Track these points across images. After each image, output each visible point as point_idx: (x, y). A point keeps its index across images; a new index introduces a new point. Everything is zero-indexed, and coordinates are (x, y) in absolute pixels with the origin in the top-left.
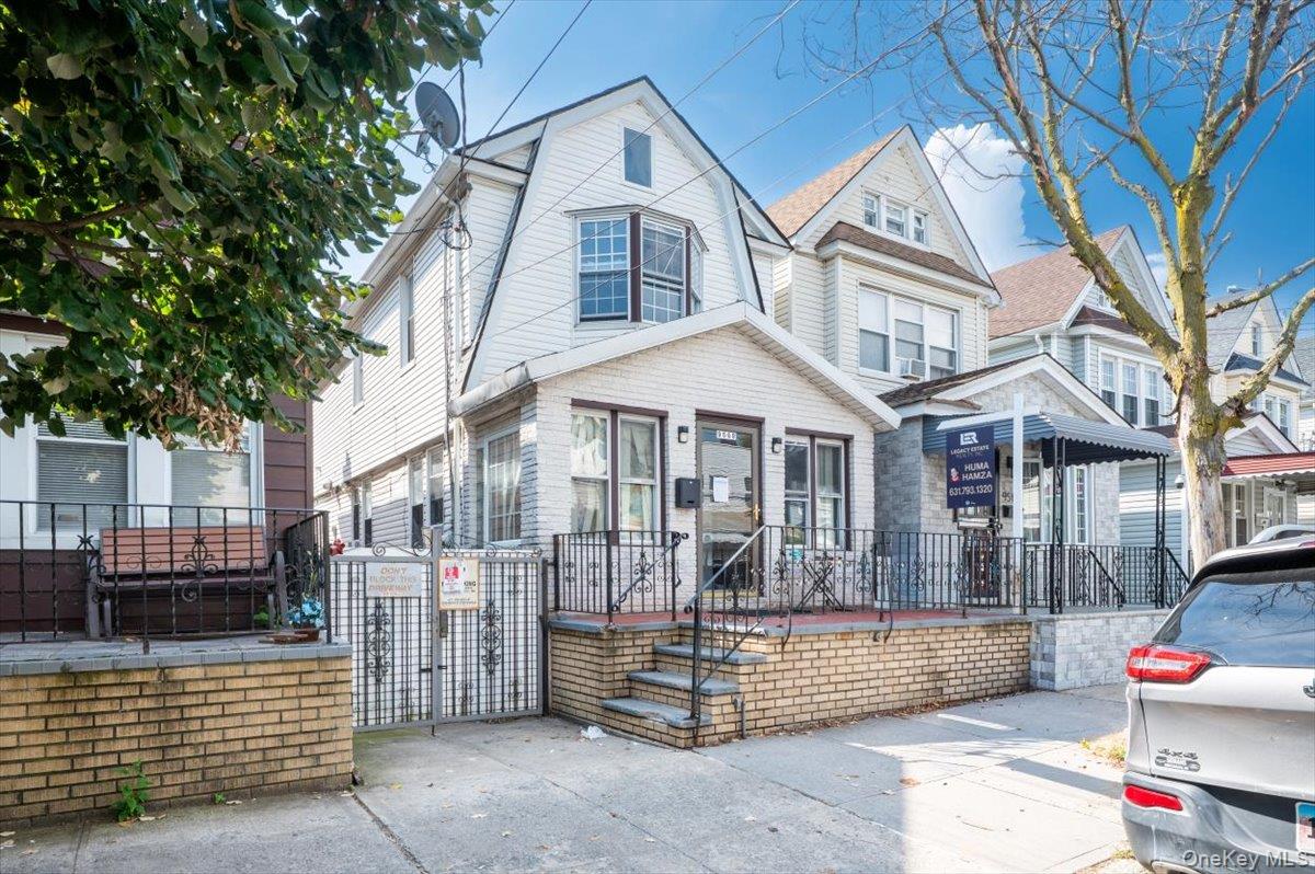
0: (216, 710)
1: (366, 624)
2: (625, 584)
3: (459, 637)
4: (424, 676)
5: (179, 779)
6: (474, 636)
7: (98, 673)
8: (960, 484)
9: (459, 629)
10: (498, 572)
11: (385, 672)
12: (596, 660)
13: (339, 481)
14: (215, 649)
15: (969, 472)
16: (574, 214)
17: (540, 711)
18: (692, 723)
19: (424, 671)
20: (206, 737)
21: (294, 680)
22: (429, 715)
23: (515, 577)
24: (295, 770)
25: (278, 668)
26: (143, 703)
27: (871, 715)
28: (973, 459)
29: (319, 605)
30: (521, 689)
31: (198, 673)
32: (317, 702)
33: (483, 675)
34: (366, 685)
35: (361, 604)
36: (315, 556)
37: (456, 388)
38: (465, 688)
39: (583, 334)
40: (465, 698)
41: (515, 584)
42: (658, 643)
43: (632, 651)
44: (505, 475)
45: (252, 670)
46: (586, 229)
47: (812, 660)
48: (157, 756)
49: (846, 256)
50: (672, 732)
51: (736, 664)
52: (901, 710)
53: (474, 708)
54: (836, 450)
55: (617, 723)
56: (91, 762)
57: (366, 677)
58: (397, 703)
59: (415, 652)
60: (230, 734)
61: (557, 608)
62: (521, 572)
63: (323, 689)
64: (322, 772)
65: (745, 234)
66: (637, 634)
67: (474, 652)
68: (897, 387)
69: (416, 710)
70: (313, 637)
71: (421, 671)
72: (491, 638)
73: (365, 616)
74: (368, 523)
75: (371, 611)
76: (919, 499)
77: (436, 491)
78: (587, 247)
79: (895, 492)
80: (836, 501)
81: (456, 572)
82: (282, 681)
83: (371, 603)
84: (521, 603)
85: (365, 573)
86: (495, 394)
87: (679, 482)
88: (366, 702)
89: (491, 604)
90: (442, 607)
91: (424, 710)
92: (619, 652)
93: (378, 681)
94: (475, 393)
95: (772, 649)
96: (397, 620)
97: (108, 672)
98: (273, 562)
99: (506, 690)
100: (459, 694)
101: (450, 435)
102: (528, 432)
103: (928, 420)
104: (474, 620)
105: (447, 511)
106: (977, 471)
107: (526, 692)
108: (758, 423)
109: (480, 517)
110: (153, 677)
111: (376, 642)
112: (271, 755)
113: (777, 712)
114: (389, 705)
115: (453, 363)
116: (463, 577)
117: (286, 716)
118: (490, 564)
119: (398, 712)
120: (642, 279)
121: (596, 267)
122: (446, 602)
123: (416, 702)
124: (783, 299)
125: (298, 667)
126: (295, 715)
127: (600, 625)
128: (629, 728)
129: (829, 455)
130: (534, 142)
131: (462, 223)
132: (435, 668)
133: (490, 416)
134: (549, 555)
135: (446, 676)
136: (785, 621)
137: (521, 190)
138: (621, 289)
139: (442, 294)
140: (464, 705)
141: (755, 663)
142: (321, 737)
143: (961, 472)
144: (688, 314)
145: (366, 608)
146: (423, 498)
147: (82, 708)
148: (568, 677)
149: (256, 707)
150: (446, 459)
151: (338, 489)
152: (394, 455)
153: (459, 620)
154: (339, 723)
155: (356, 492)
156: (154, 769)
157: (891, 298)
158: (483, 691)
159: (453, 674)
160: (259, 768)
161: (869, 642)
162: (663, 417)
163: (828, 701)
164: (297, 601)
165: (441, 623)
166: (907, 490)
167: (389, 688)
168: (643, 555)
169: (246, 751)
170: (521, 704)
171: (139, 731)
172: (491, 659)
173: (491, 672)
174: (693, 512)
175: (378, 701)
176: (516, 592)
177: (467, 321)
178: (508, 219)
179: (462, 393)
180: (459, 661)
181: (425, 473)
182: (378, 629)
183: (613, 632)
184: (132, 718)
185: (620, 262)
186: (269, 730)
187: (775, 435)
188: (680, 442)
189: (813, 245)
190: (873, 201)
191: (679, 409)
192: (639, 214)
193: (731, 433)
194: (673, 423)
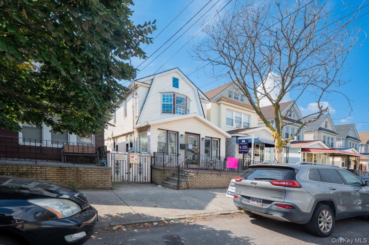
0: (86, 175)
1: (115, 164)
2: (167, 161)
3: (134, 168)
4: (126, 174)
5: (80, 185)
6: (137, 168)
7: (66, 168)
8: (241, 149)
9: (134, 167)
10: (142, 157)
11: (119, 173)
12: (161, 174)
13: (111, 137)
14: (86, 166)
15: (243, 147)
16: (161, 93)
17: (151, 182)
18: (178, 186)
19: (127, 173)
20: (85, 179)
21: (100, 172)
22: (128, 181)
23: (146, 159)
24: (100, 186)
25: (98, 170)
26: (73, 173)
27: (216, 188)
28: (244, 145)
29: (105, 160)
30: (147, 178)
31: (83, 169)
32: (105, 176)
33: (139, 175)
34: (115, 175)
35: (114, 161)
36: (104, 152)
37: (135, 123)
38: (135, 177)
39: (162, 115)
40: (135, 179)
41: (145, 160)
42: (174, 172)
43: (168, 173)
44: (144, 140)
45: (93, 170)
46: (164, 96)
47: (204, 178)
48: (76, 181)
49: (223, 104)
50: (174, 187)
51: (187, 177)
52: (223, 188)
53: (137, 180)
54: (217, 141)
55: (164, 185)
56: (65, 181)
57: (115, 173)
58: (121, 178)
59: (125, 170)
60: (89, 179)
61: (154, 165)
62: (147, 158)
63: (106, 174)
64: (106, 187)
65: (200, 98)
66: (169, 170)
67: (137, 171)
68: (235, 129)
69: (125, 180)
70: (104, 165)
71: (126, 173)
72: (140, 169)
73: (115, 163)
74: (117, 146)
75: (116, 162)
76: (235, 151)
77: (131, 141)
78: (164, 99)
79: (231, 149)
80: (217, 150)
81: (133, 157)
82: (98, 172)
83: (116, 161)
84: (147, 163)
85: (115, 156)
86: (142, 126)
87: (181, 145)
88: (115, 178)
89: (140, 163)
90: (130, 163)
91: (126, 180)
92: (166, 173)
93: (117, 174)
94: (139, 125)
95: (195, 175)
96: (121, 164)
97: (67, 168)
98: (96, 152)
99: (144, 178)
100: (134, 178)
101: (134, 132)
102: (149, 133)
103: (237, 137)
104: (137, 165)
105: (133, 146)
106: (245, 147)
107: (148, 179)
108: (199, 135)
109: (140, 147)
110: (75, 169)
111: (117, 168)
112: (96, 183)
113: (195, 185)
114: (119, 178)
115: (134, 119)
116: (135, 158)
117: (99, 177)
118: (140, 156)
119: (121, 180)
120: (176, 106)
121: (166, 103)
122: (131, 162)
123: (125, 178)
124: (209, 111)
125: (101, 170)
126: (101, 177)
127: (162, 168)
128: (167, 186)
129: (216, 142)
130: (152, 79)
131: (136, 93)
132: (129, 173)
133: (141, 130)
134: (153, 155)
135: (131, 175)
136: (198, 170)
137: (149, 88)
138: (171, 107)
139: (132, 105)
140: (135, 180)
141: (191, 177)
142: (105, 181)
143: (242, 147)
144: (186, 114)
145: (115, 162)
146: (128, 142)
147: (63, 173)
148: (156, 177)
149: (94, 175)
150: (133, 136)
151: (110, 139)
152: (122, 134)
153: (134, 165)
154: (109, 179)
155: (114, 140)
156: (75, 183)
157: (234, 112)
158: (139, 178)
159: (132, 174)
160: (94, 185)
161: (216, 175)
162: (178, 133)
163: (207, 184)
164: (101, 160)
165: (130, 165)
166: (233, 149)
167: (119, 175)
168: (171, 157)
169: (92, 182)
170: (147, 181)
171: (73, 177)
172: (140, 172)
173: (140, 175)
174: (184, 150)
175: (117, 178)
176: (146, 161)
177: (137, 111)
178: (146, 93)
179: (136, 125)
180: (134, 172)
181: (129, 138)
182: (117, 165)
183: (164, 170)
184: (72, 175)
185: (171, 103)
186: (96, 179)
187: (203, 137)
188: (181, 137)
189: (216, 101)
190: (231, 93)
191: (181, 131)
192: (175, 94)
193: (193, 136)
194: (180, 134)
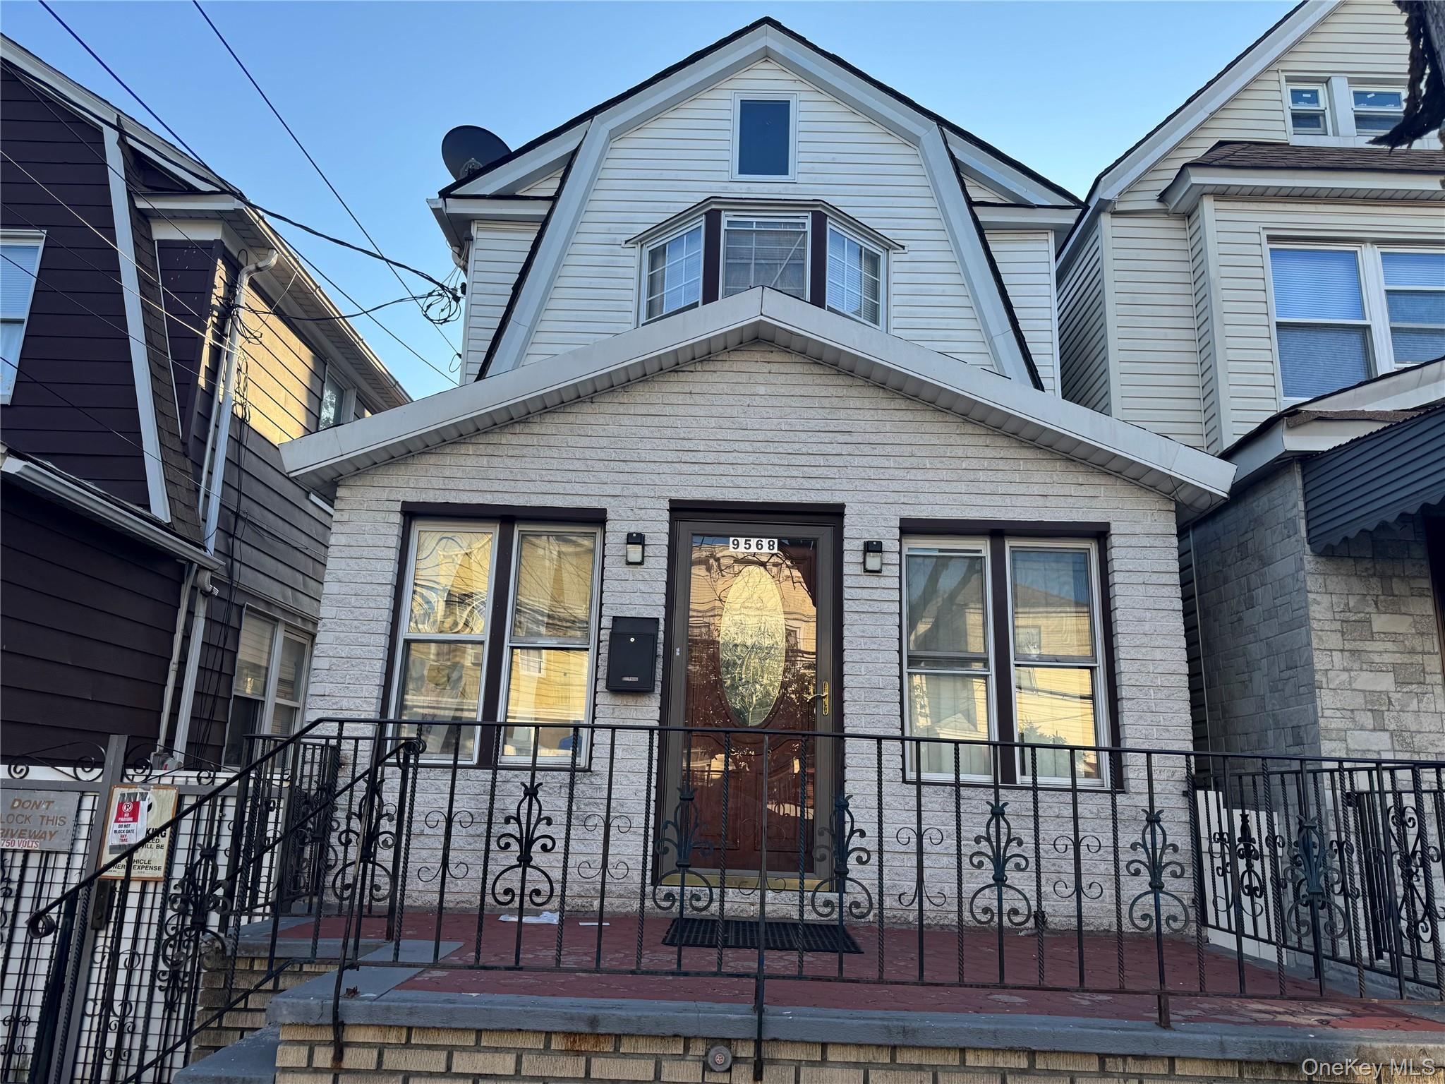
3: (126, 932)
6: (153, 933)
9: (130, 915)
16: (639, 240)
49: (1222, 194)
65: (971, 204)
67: (149, 963)
81: (135, 810)
96: (28, 891)
104: (159, 901)
108: (833, 515)
116: (144, 820)
118: (201, 798)
130: (574, 155)
153: (132, 899)
162: (593, 520)
174: (652, 700)
187: (873, 536)
188: (629, 563)
189: (1155, 195)
190: (1315, 93)
191: (631, 503)
192: (719, 211)
193: (765, 542)
194: (617, 530)
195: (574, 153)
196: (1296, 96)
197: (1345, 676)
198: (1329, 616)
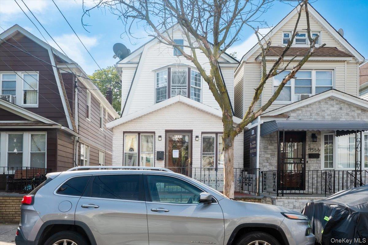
0: (4, 205)
14: (6, 194)
16: (155, 71)
20: (3, 210)
45: (11, 198)
46: (158, 75)
60: (7, 210)
87: (159, 152)
108: (191, 132)
112: (14, 215)
120: (171, 87)
121: (160, 86)
149: (11, 206)
160: (12, 218)
162: (154, 133)
169: (9, 214)
174: (163, 161)
186: (13, 210)
187: (197, 135)
188: (159, 140)
189: (254, 59)
190: (289, 34)
191: (159, 130)
192: (170, 68)
193: (180, 136)
194: (157, 135)
195: (142, 53)
196: (285, 35)
197: (263, 155)
198: (262, 146)
